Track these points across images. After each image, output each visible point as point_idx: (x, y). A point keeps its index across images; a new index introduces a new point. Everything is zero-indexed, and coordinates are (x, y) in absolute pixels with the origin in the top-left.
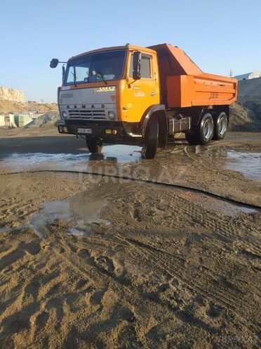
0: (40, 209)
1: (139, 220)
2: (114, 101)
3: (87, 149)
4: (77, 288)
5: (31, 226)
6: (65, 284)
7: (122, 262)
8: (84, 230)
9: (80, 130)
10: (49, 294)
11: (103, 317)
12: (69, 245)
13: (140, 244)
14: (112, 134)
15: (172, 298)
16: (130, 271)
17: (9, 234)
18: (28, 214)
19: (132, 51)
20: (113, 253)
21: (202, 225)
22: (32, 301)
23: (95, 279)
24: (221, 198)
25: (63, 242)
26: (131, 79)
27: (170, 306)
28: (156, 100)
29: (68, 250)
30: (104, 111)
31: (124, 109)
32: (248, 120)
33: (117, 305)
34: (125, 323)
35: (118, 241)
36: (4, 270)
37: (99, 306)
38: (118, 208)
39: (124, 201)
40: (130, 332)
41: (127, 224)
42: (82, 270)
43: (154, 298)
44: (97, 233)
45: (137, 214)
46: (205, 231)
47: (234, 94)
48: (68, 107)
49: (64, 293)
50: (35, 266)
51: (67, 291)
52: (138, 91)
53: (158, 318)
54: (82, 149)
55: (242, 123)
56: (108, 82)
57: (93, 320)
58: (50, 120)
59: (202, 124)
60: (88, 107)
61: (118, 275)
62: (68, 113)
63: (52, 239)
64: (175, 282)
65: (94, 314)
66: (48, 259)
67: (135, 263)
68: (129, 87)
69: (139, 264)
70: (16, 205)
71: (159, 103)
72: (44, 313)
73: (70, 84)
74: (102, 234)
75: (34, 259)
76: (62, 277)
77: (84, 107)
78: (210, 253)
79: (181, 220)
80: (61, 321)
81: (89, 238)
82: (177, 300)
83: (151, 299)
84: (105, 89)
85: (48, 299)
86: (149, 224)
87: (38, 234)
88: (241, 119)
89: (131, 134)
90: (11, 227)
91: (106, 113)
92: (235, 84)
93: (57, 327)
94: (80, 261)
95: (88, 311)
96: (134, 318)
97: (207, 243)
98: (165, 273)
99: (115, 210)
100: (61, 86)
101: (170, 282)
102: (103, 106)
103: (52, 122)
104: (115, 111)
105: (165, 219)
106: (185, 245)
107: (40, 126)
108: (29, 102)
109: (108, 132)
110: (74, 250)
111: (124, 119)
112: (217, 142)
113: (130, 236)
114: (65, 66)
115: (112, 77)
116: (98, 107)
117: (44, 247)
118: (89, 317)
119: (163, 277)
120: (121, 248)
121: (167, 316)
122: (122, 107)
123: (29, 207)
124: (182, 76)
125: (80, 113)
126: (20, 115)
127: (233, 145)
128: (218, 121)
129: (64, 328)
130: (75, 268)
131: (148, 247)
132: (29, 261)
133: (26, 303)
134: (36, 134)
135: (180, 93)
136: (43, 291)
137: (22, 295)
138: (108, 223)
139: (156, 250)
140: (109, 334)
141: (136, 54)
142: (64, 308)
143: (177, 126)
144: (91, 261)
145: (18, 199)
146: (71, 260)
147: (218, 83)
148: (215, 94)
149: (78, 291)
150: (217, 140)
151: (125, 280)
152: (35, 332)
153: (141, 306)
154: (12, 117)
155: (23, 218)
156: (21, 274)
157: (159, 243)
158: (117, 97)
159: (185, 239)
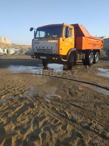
0: (29, 89)
1: (72, 96)
2: (57, 46)
3: (42, 65)
4: (54, 123)
5: (27, 96)
6: (49, 121)
7: (70, 113)
8: (50, 99)
9: (41, 57)
10: (43, 125)
11: (69, 135)
12: (46, 105)
13: (76, 106)
14: (55, 59)
15: (95, 129)
16: (74, 117)
17: (19, 99)
18: (24, 91)
19: (65, 26)
20: (65, 109)
21: (99, 99)
22: (37, 128)
23: (61, 120)
24: (103, 88)
25: (43, 104)
26: (64, 38)
27: (95, 132)
28: (73, 46)
29: (46, 107)
30: (52, 50)
31: (61, 49)
32: (106, 56)
33: (73, 131)
34: (79, 138)
35: (66, 104)
36: (21, 115)
37: (66, 131)
38: (62, 90)
39: (63, 87)
40: (82, 142)
41: (68, 97)
42: (54, 116)
43: (88, 128)
44: (56, 100)
45: (70, 93)
46: (100, 101)
47: (102, 45)
48: (36, 47)
49: (50, 125)
50: (34, 113)
51: (51, 124)
52: (66, 42)
53: (92, 137)
54: (39, 65)
55: (103, 57)
56: (54, 38)
57: (65, 137)
58: (23, 52)
59: (90, 57)
60: (46, 48)
61: (70, 118)
62: (36, 50)
63: (38, 102)
64: (94, 122)
65: (65, 134)
66: (39, 111)
67: (75, 113)
68: (63, 40)
69: (77, 114)
70: (18, 87)
71: (74, 47)
72: (44, 133)
73: (38, 38)
74: (59, 101)
75: (33, 110)
76: (47, 118)
77: (43, 48)
78: (105, 110)
79: (89, 96)
80: (52, 137)
81: (53, 103)
82: (97, 130)
83: (86, 129)
84: (54, 41)
85: (43, 127)
86: (77, 98)
87: (31, 100)
88: (103, 55)
89: (63, 60)
90: (19, 96)
91: (53, 51)
92: (102, 41)
93: (51, 139)
94: (52, 112)
95: (62, 133)
96: (82, 136)
97: (103, 106)
98: (89, 118)
99: (61, 91)
100: (33, 39)
101: (92, 122)
102: (52, 48)
103: (24, 53)
104: (57, 50)
105: (83, 95)
106: (94, 107)
107: (19, 54)
108: (12, 44)
109: (54, 58)
110: (48, 107)
111: (61, 54)
112: (95, 64)
113: (71, 102)
114: (36, 31)
115: (56, 36)
116: (50, 48)
117: (35, 105)
118: (63, 135)
119: (89, 120)
120: (68, 107)
121: (95, 136)
122: (60, 48)
123: (24, 88)
124: (83, 37)
125: (41, 50)
126: (9, 49)
127: (102, 66)
128: (96, 56)
129: (54, 139)
130: (51, 115)
131: (79, 107)
132: (31, 111)
133: (35, 129)
134: (18, 58)
135: (82, 44)
136: (41, 124)
137: (32, 125)
138: (60, 97)
139: (83, 108)
140: (73, 143)
141: (67, 28)
142: (51, 131)
143: (80, 57)
144: (57, 112)
145: (19, 85)
146: (48, 111)
147: (96, 40)
148: (95, 45)
149: (55, 124)
150: (95, 63)
151: (73, 121)
152: (42, 141)
153: (83, 131)
154: (6, 50)
155: (23, 93)
156: (29, 117)
157: (83, 106)
158: (58, 45)
159: (93, 104)
